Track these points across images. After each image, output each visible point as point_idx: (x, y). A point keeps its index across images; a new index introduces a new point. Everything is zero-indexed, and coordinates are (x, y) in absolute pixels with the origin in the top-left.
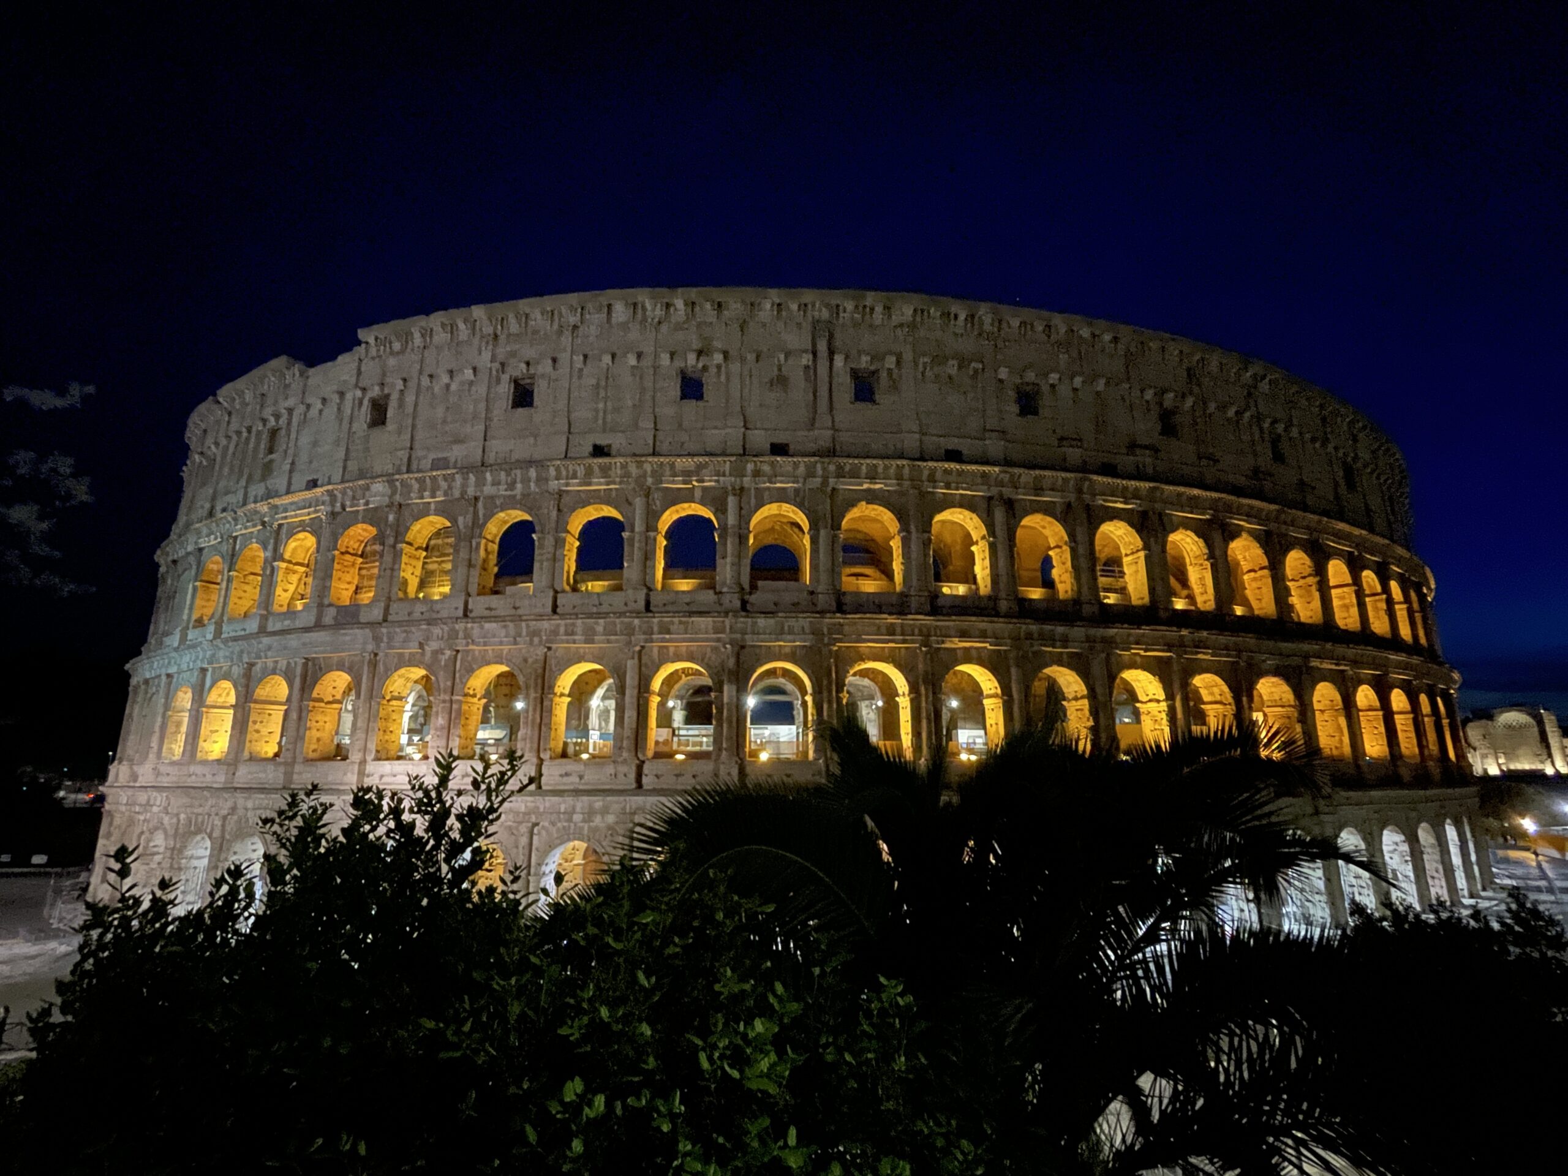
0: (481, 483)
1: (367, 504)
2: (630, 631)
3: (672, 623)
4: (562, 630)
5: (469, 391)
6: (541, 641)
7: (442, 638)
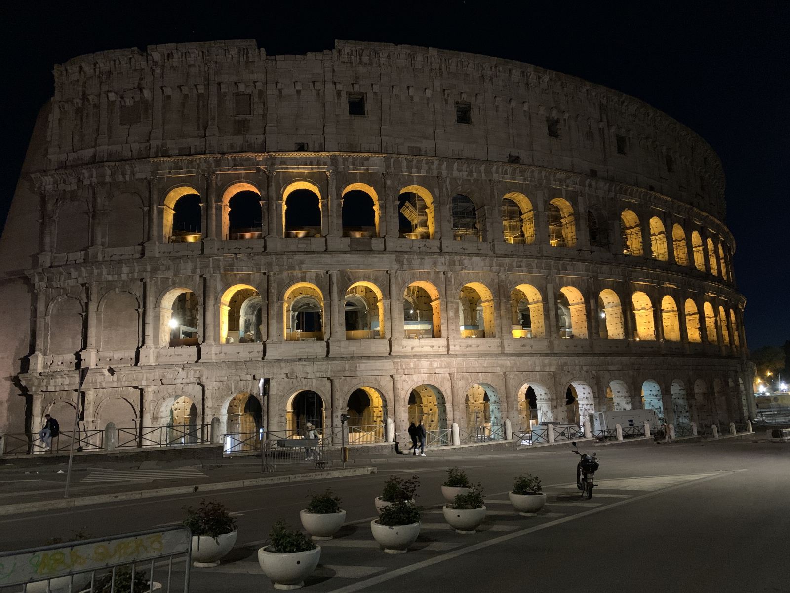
0: (450, 168)
1: (367, 170)
2: (548, 267)
3: (568, 264)
4: (515, 264)
5: (428, 104)
6: (505, 270)
7: (445, 265)
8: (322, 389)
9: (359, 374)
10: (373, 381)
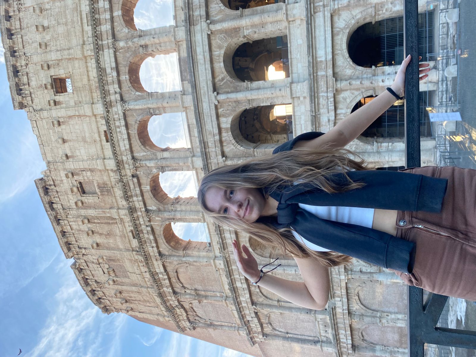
9: (330, 57)
10: (339, 37)
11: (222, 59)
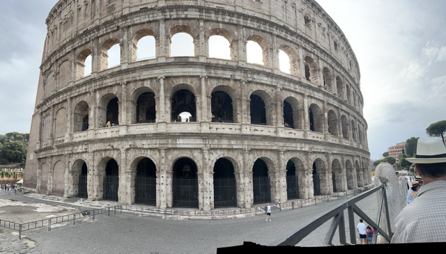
8: (154, 156)
9: (178, 146)
10: (189, 152)
11: (185, 83)
